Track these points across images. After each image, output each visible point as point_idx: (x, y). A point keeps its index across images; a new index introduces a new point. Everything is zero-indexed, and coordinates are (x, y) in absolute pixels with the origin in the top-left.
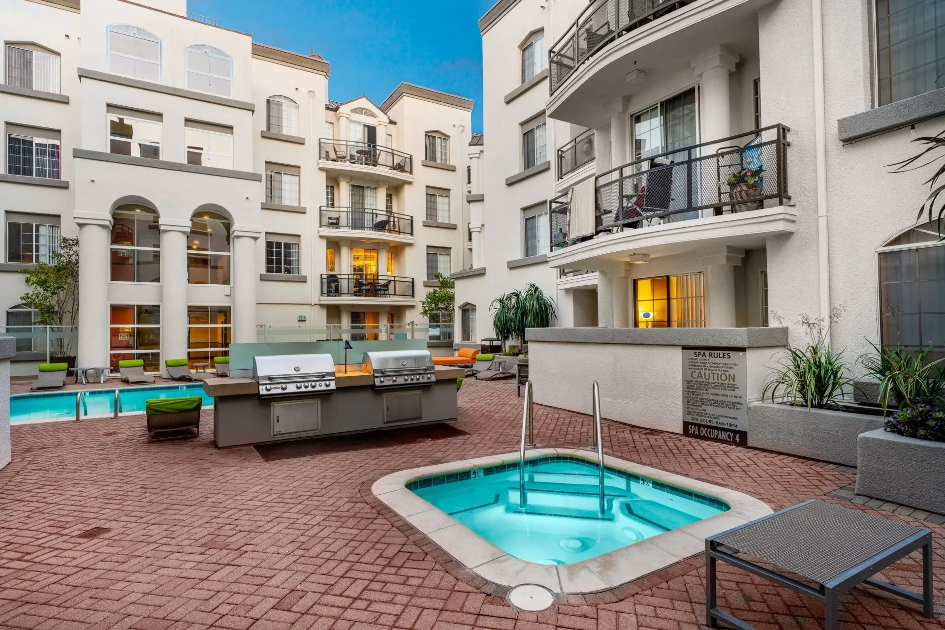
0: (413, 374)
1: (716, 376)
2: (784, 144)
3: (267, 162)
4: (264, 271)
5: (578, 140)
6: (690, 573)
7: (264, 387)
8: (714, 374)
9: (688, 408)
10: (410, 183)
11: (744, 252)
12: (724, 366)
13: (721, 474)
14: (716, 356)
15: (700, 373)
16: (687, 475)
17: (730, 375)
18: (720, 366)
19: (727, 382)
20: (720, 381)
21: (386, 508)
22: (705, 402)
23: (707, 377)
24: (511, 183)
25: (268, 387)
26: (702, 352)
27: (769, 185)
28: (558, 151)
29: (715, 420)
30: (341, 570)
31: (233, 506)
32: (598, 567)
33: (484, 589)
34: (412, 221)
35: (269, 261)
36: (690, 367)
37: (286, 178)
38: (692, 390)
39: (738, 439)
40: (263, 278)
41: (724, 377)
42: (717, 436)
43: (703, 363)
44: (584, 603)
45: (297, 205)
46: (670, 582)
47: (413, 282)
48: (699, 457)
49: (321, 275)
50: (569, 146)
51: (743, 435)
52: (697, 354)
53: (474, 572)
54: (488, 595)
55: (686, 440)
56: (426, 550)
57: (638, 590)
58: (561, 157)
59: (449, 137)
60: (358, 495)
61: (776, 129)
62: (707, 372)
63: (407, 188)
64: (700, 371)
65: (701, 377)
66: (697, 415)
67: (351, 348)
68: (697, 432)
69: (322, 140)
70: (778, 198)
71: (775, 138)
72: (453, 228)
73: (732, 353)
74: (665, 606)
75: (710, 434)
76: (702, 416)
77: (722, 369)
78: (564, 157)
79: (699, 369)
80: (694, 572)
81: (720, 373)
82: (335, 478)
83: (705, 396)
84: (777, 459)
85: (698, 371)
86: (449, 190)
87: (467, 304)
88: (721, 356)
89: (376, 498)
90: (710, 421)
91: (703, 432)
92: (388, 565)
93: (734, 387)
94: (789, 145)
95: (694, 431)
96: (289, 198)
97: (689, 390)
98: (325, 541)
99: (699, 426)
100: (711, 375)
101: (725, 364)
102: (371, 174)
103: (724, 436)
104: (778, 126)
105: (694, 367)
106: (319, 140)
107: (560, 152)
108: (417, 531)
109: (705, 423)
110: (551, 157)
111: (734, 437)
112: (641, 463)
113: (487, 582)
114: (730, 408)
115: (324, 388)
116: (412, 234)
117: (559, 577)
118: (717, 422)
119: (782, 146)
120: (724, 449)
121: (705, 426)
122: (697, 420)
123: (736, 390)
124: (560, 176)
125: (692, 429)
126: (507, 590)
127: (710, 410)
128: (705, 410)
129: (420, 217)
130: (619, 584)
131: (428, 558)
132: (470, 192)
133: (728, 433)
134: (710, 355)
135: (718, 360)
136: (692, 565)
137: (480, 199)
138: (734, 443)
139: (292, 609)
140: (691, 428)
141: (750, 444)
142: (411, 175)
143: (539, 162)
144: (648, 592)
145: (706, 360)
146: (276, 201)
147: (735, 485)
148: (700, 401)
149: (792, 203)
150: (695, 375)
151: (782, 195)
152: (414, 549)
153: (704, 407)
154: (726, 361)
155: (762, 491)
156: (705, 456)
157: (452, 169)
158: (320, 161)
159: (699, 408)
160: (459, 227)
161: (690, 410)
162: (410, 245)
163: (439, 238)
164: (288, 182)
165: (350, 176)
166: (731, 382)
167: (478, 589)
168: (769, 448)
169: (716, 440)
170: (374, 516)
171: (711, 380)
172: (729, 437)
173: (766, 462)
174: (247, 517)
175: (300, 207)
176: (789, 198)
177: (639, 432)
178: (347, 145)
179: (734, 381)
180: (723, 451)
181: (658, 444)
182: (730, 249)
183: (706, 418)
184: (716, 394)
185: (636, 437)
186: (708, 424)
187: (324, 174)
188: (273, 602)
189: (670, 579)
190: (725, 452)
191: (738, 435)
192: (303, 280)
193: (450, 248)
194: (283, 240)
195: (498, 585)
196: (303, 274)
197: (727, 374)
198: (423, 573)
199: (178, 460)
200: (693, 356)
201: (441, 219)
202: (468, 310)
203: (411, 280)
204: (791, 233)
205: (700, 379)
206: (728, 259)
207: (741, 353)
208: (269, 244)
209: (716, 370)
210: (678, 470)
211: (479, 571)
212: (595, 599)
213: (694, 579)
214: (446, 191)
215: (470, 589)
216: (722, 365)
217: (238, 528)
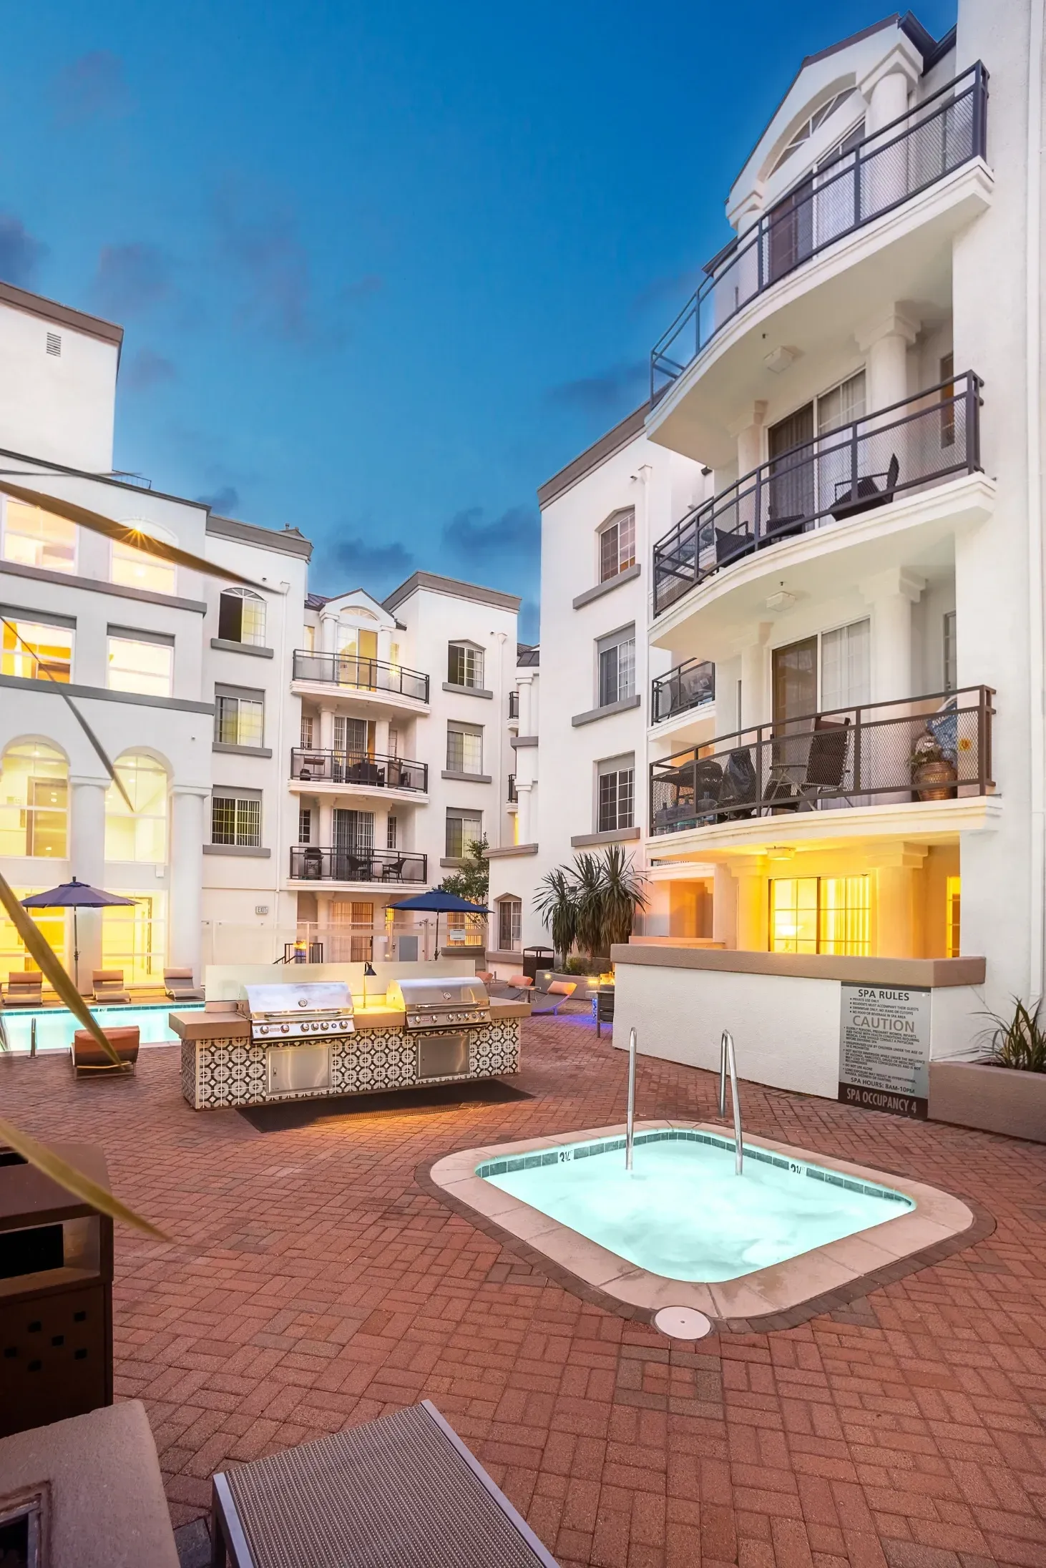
0: (460, 1012)
1: (888, 1023)
2: (988, 713)
3: (216, 684)
4: (209, 842)
5: (683, 669)
6: (875, 1292)
7: (258, 1028)
8: (885, 1020)
9: (847, 1065)
10: (425, 716)
11: (927, 849)
12: (900, 1010)
13: (897, 1158)
14: (889, 996)
15: (865, 1018)
16: (852, 1160)
17: (907, 1023)
18: (894, 1009)
19: (903, 1032)
20: (893, 1030)
21: (458, 1203)
22: (871, 1057)
23: (876, 1024)
24: (579, 722)
25: (265, 1028)
26: (870, 990)
27: (968, 768)
28: (653, 682)
29: (884, 1083)
30: (427, 1284)
31: (248, 1194)
32: (759, 1285)
33: (620, 1312)
34: (426, 771)
35: (217, 827)
36: (852, 1010)
37: (243, 706)
38: (853, 1041)
39: (914, 1109)
40: (206, 851)
41: (898, 1026)
42: (886, 1103)
43: (870, 1005)
44: (751, 1330)
45: (258, 745)
46: (852, 1304)
47: (425, 861)
48: (863, 1133)
49: (291, 848)
50: (669, 677)
51: (923, 1103)
52: (863, 992)
53: (601, 1291)
54: (626, 1319)
55: (844, 1108)
56: (532, 1263)
57: (814, 1314)
58: (656, 691)
59: (484, 649)
60: (415, 1184)
61: (978, 692)
62: (876, 1018)
63: (420, 723)
64: (866, 1015)
65: (868, 1024)
66: (860, 1075)
67: (374, 974)
68: (858, 1098)
69: (297, 653)
70: (978, 785)
71: (977, 703)
72: (486, 781)
73: (911, 994)
74: (851, 1333)
75: (876, 1101)
76: (867, 1077)
77: (897, 1015)
78: (661, 691)
79: (864, 1013)
80: (880, 1291)
81: (894, 1020)
82: (373, 1158)
83: (872, 1050)
84: (967, 1137)
85: (862, 1016)
86: (482, 726)
87: (508, 896)
88: (897, 996)
89: (441, 1189)
90: (877, 1084)
91: (867, 1098)
92: (486, 1281)
93: (915, 1040)
94: (994, 712)
95: (854, 1097)
96: (246, 737)
97: (850, 1040)
98: (393, 1246)
99: (862, 1089)
100: (882, 1022)
101: (901, 1008)
102: (369, 702)
103: (896, 1104)
104: (981, 688)
105: (857, 1010)
106: (294, 652)
107: (655, 684)
108: (512, 1237)
109: (871, 1087)
110: (642, 688)
111: (910, 1105)
112: (788, 1143)
113: (622, 1304)
114: (906, 1067)
115: (338, 1030)
116: (425, 790)
117: (713, 1299)
118: (887, 1086)
119: (985, 713)
120: (896, 1122)
121: (869, 1090)
122: (859, 1081)
123: (914, 1042)
124: (656, 719)
125: (852, 1094)
126: (651, 1313)
127: (878, 1068)
128: (871, 1069)
129: (438, 765)
130: (789, 1306)
131: (535, 1271)
132: (516, 731)
133: (902, 1100)
134: (881, 995)
135: (891, 1002)
136: (876, 1282)
137: (533, 743)
138: (908, 1113)
139: (383, 1333)
140: (850, 1092)
141: (930, 1116)
142: (426, 705)
143: (623, 697)
144: (826, 1316)
145: (875, 1001)
146: (228, 741)
147: (917, 1174)
148: (864, 1056)
149: (996, 791)
150: (859, 1021)
151: (984, 781)
152: (516, 1260)
153: (870, 1065)
154: (903, 1003)
155: (952, 1183)
156: (873, 1133)
157: (488, 696)
158: (294, 682)
159: (863, 1066)
160: (496, 779)
161: (850, 1068)
162: (423, 805)
163: (464, 796)
164: (247, 713)
165: (339, 705)
166: (909, 1032)
167: (611, 1312)
168: (958, 1122)
169: (884, 1109)
170: (447, 1214)
171: (881, 1029)
172: (903, 1105)
173: (955, 1141)
174: (276, 1211)
175: (263, 749)
176: (993, 785)
177: (778, 1096)
178: (334, 660)
179: (912, 1031)
180: (896, 1126)
181: (807, 1113)
182: (909, 846)
183: (871, 1080)
184: (887, 1048)
185: (774, 1102)
186: (875, 1087)
187: (299, 702)
188: (357, 1324)
189: (851, 1301)
190: (898, 1127)
191: (915, 1103)
192: (266, 854)
193: (481, 812)
194: (238, 798)
195: (637, 1308)
196: (264, 846)
197: (904, 1021)
198: (536, 1291)
199: (146, 1125)
200: (857, 995)
201: (470, 767)
202: (509, 905)
203: (422, 857)
204: (995, 832)
205: (865, 1027)
206: (906, 860)
207: (924, 994)
208: (217, 802)
209: (889, 1016)
210: (839, 1152)
211: (607, 1289)
212: (760, 1323)
213: (879, 1299)
214: (477, 729)
215: (602, 1312)
216: (897, 1009)
217: (270, 1225)
